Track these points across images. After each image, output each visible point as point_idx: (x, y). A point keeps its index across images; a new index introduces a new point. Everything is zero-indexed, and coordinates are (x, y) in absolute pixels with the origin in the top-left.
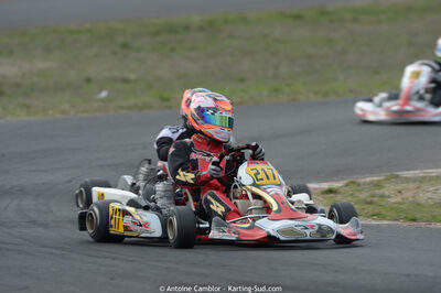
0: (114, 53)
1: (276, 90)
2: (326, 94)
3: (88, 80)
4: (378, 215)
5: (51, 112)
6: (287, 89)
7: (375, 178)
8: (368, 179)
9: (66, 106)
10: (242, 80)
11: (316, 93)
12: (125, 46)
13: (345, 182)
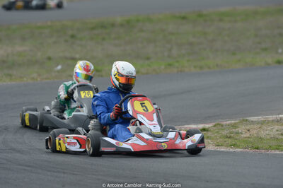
0: (66, 41)
1: (170, 65)
2: (201, 68)
3: (49, 59)
4: (234, 145)
5: (25, 79)
6: (177, 64)
7: (233, 122)
8: (229, 122)
9: (35, 75)
10: (148, 59)
11: (195, 67)
12: (73, 36)
13: (214, 124)
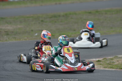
0: (39, 23)
3: (32, 31)
4: (112, 68)
5: (22, 39)
7: (111, 57)
8: (109, 58)
9: (26, 38)
10: (75, 30)
12: (42, 21)
13: (103, 58)
